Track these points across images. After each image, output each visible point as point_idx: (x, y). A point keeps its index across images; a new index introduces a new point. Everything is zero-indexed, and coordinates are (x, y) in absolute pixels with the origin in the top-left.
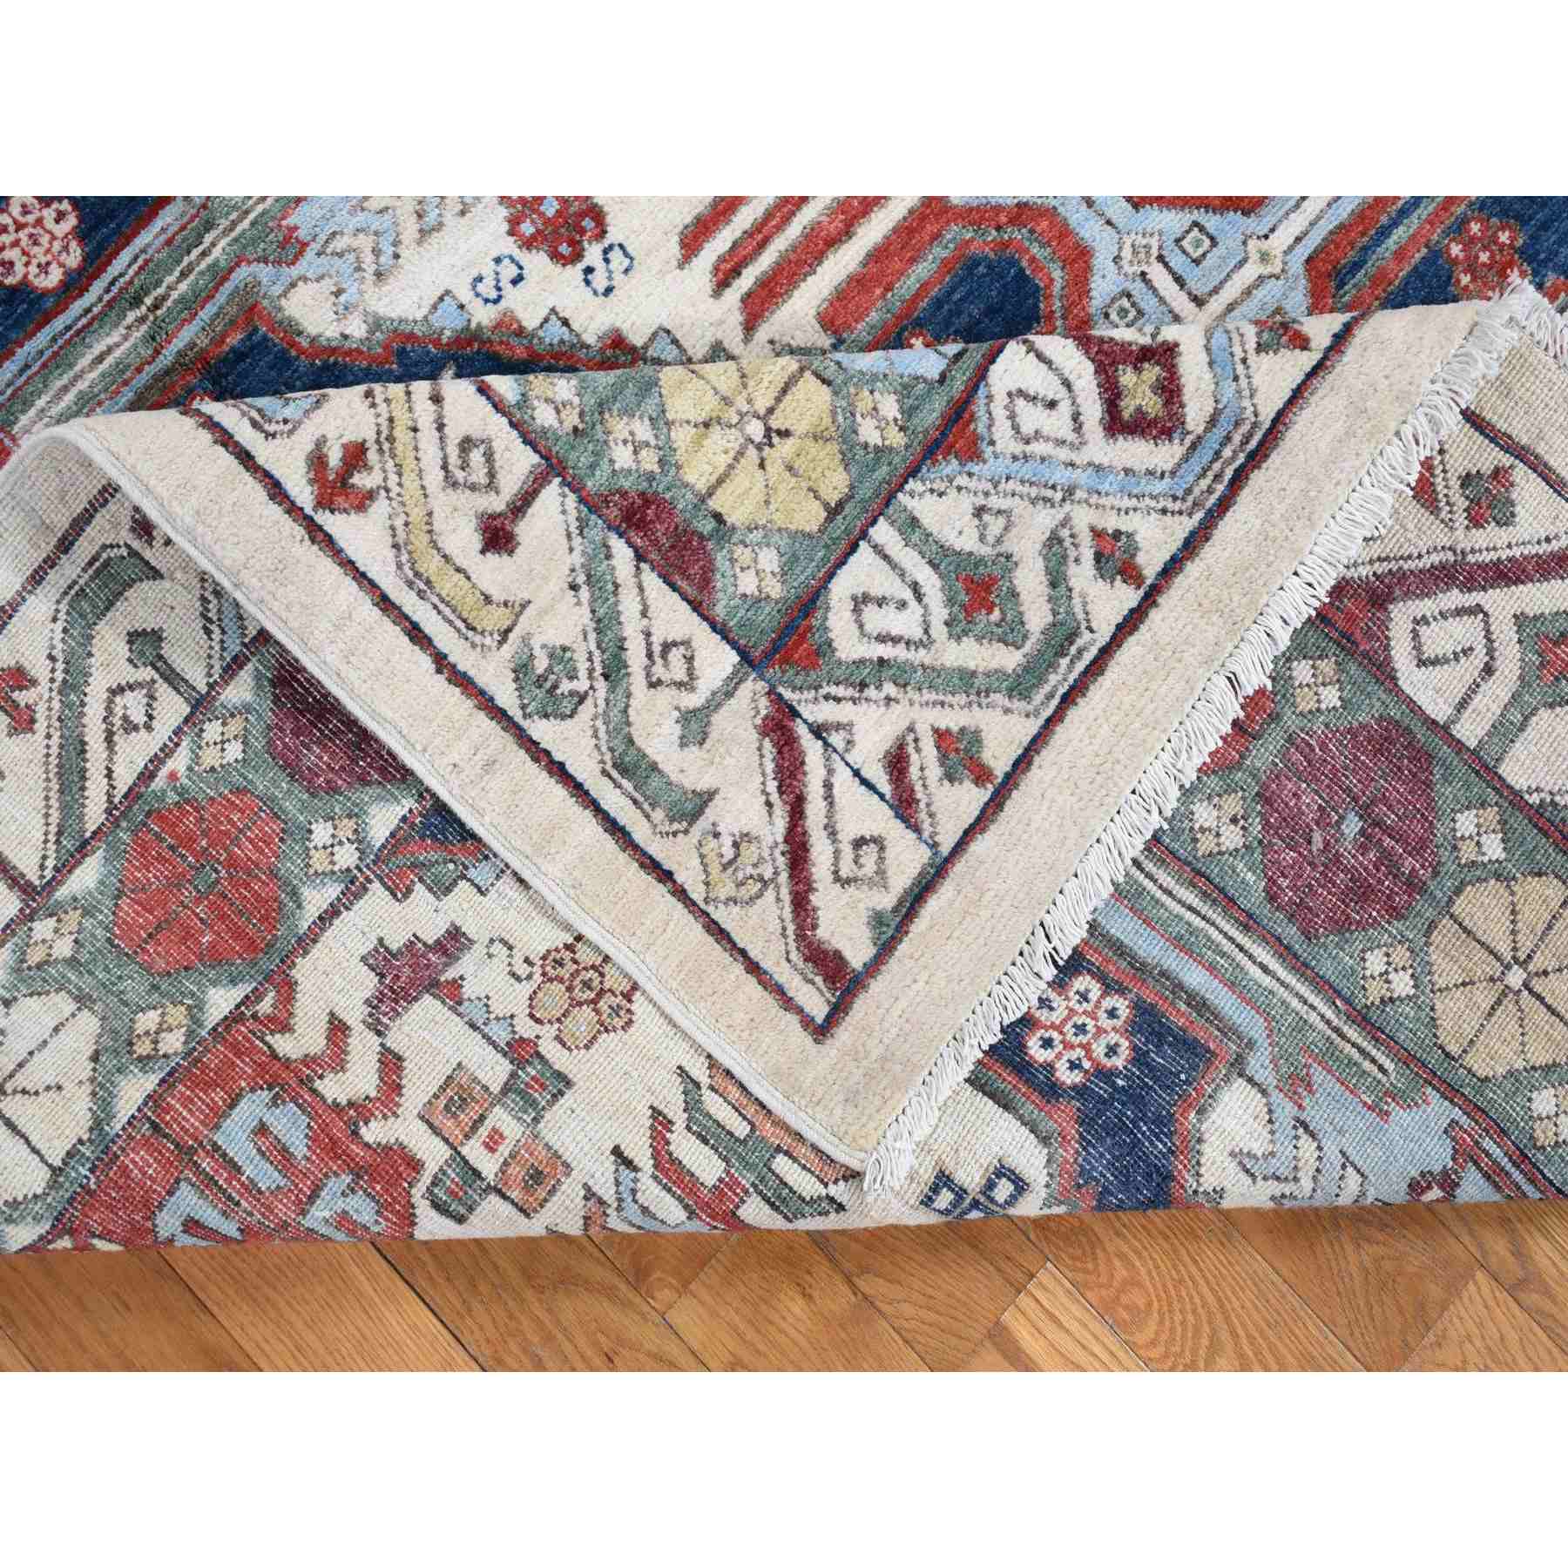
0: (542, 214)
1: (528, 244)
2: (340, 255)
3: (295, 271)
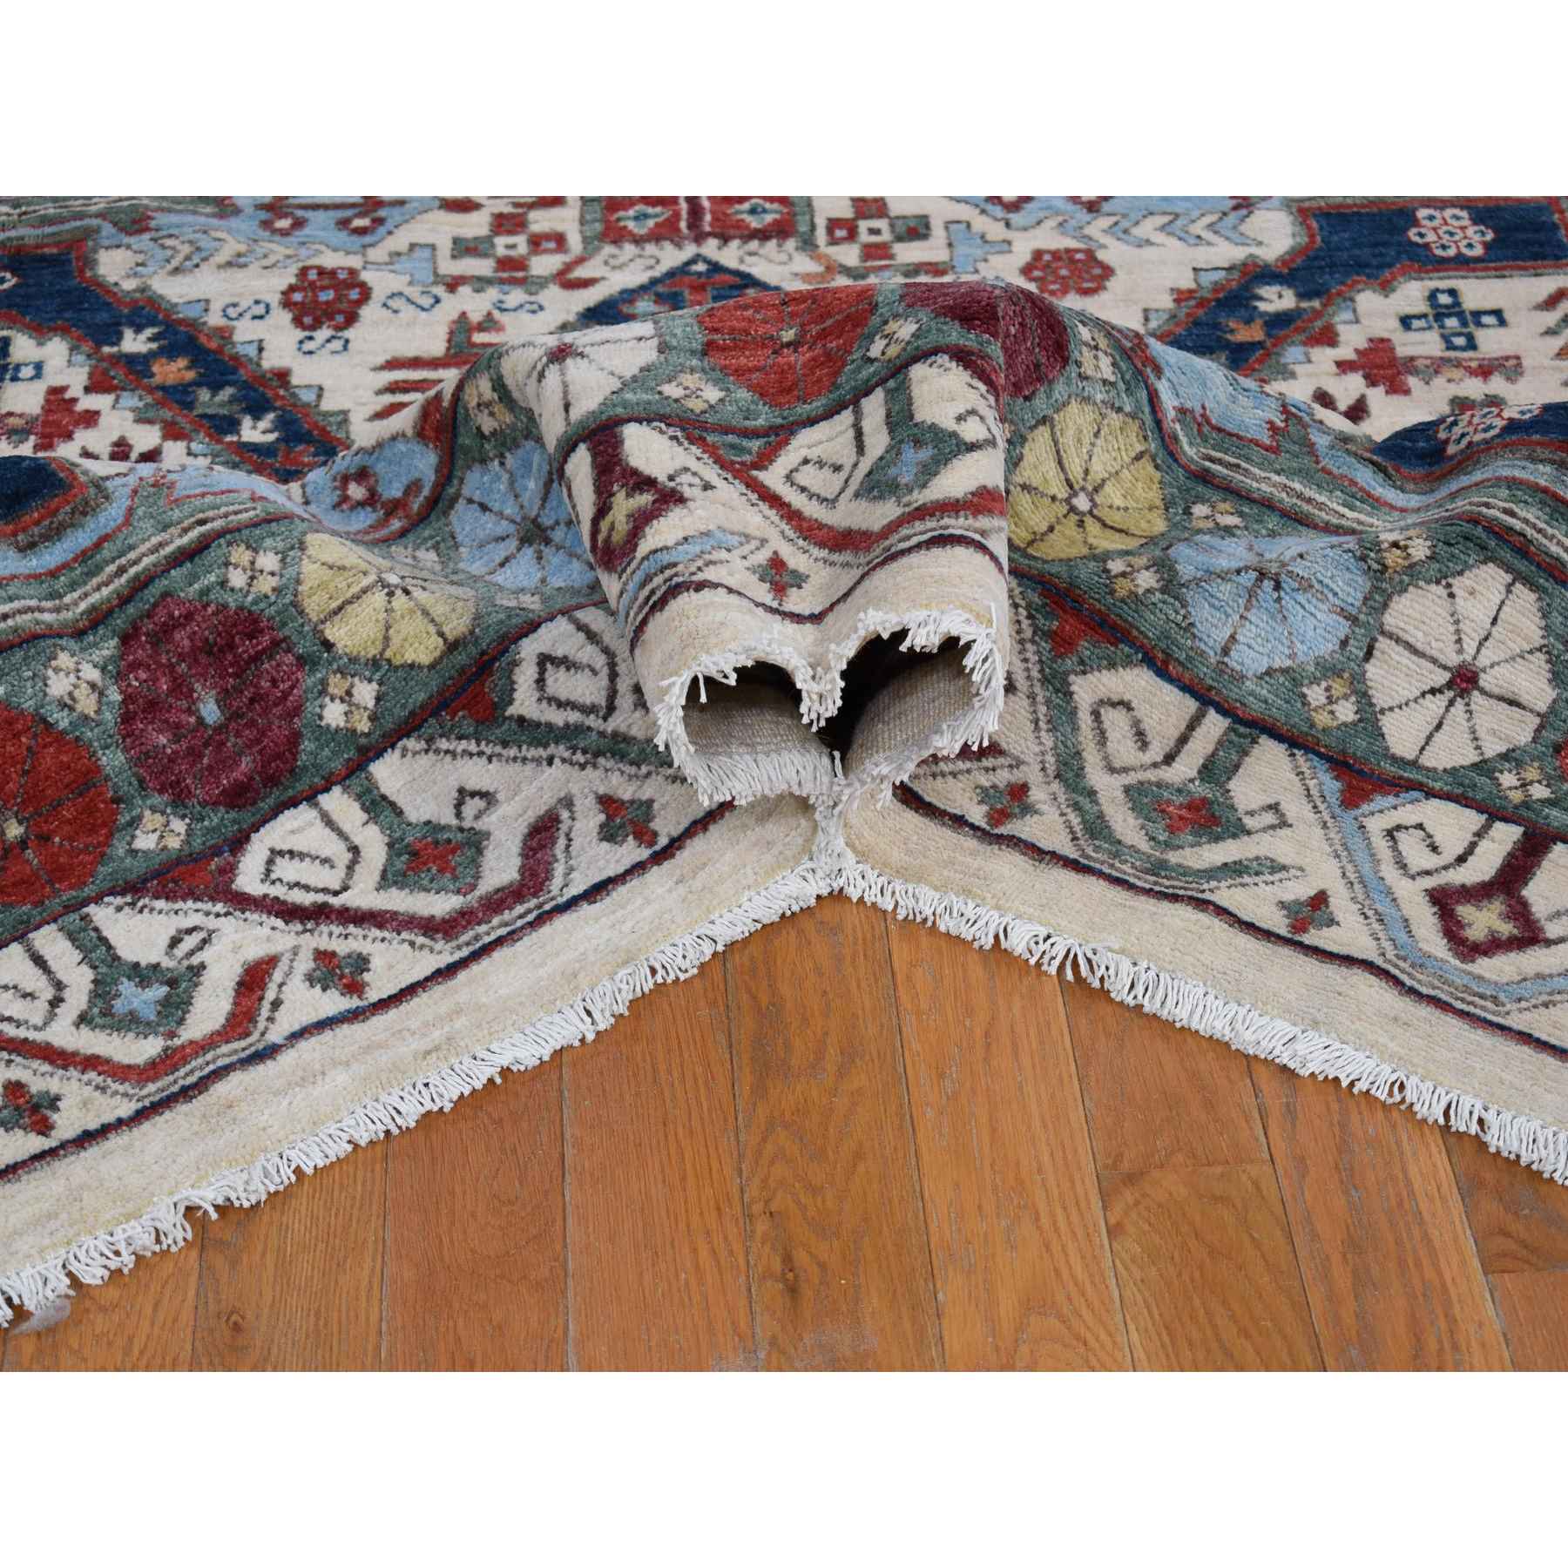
0: (316, 296)
1: (287, 304)
2: (163, 247)
3: (126, 240)
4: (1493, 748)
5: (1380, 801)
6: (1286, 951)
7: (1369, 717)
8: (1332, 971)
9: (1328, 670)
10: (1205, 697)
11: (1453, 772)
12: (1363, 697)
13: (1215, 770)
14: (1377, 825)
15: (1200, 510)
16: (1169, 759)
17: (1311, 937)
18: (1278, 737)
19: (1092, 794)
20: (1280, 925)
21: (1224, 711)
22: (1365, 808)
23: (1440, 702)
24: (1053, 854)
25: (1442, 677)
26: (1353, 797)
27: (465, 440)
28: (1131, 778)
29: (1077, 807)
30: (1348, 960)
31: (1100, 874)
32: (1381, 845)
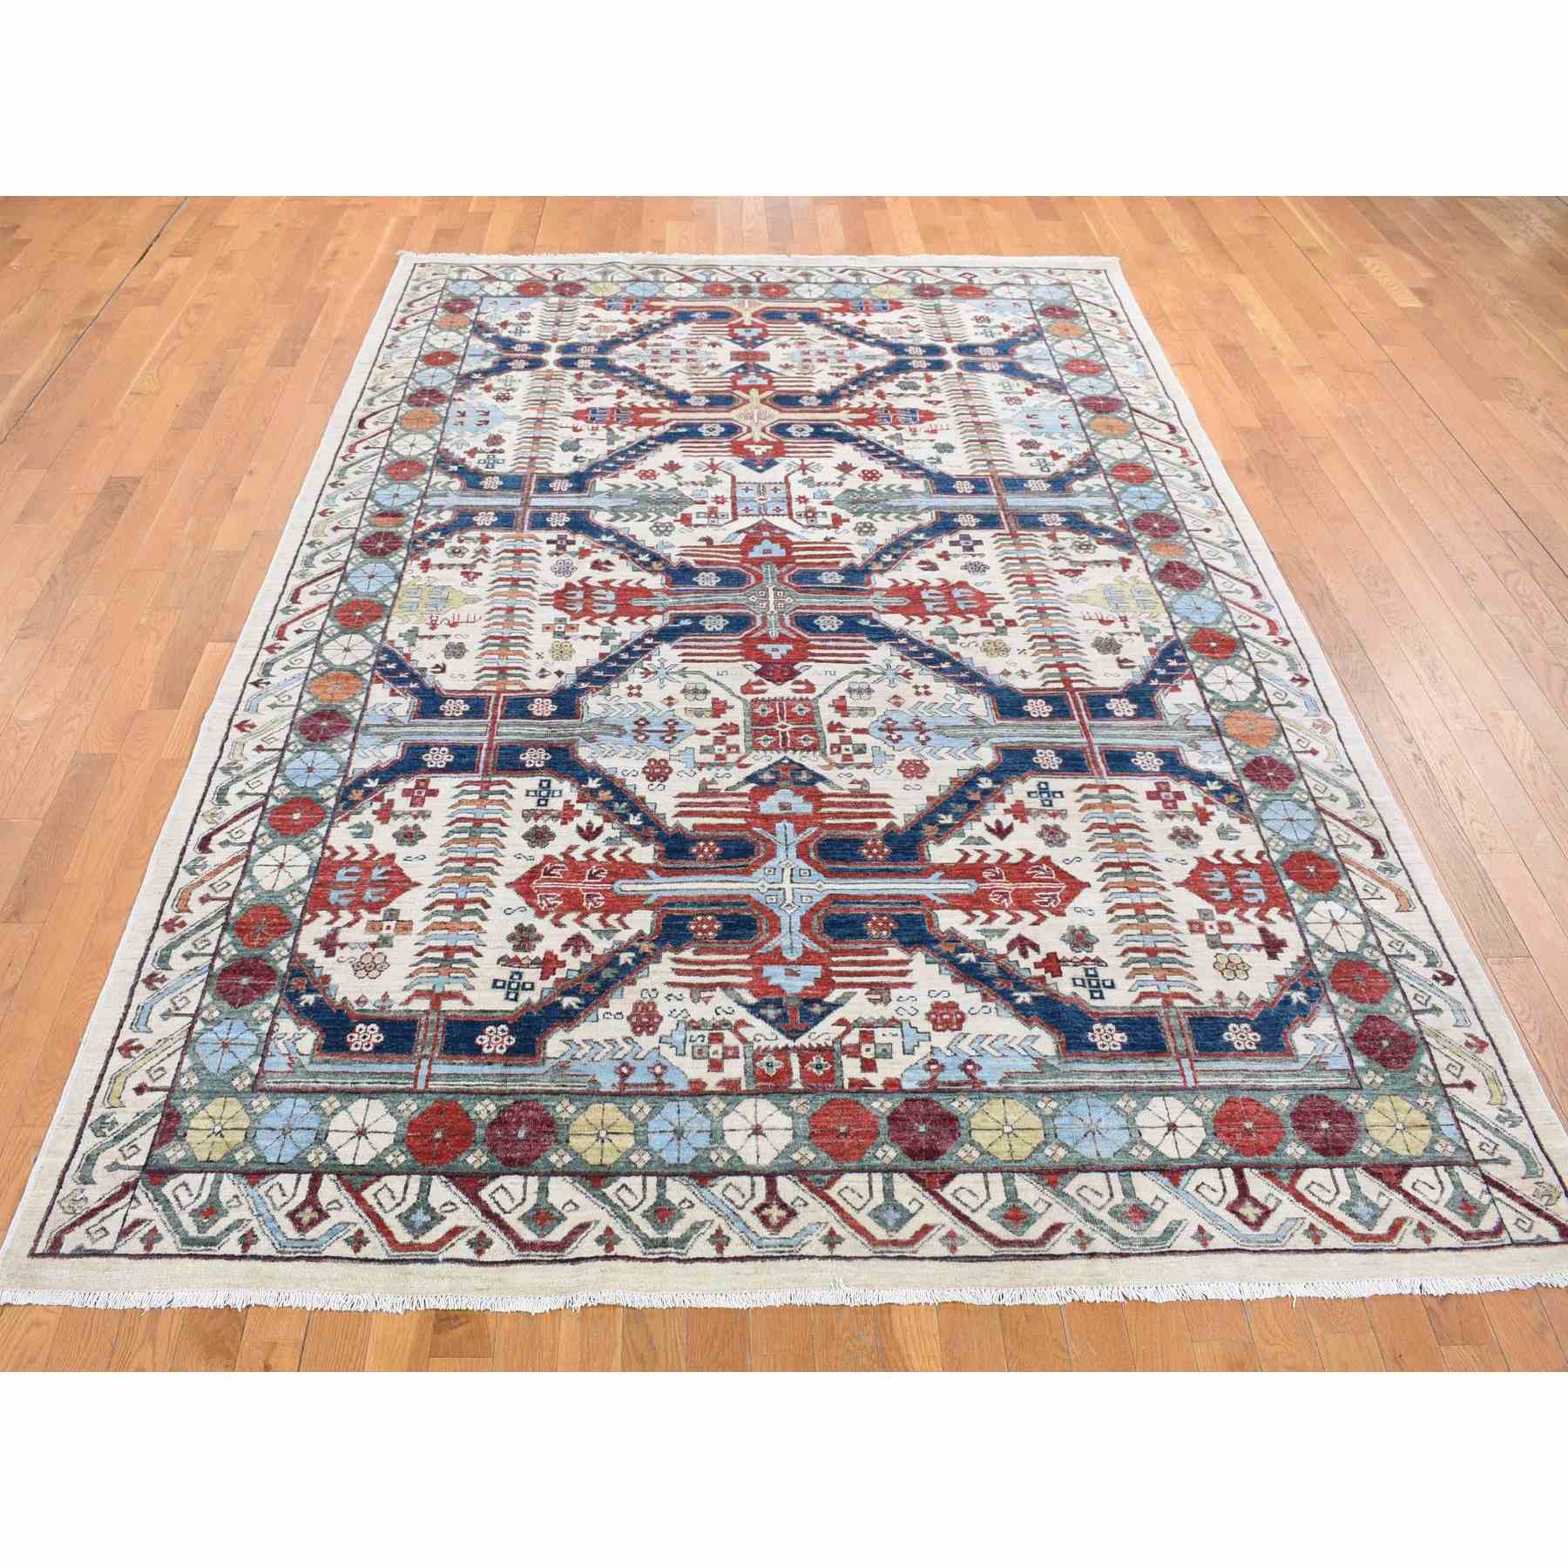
0: (654, 769)
1: (644, 772)
5: (1184, 1179)
7: (1156, 1152)
10: (1104, 1170)
13: (1129, 1193)
15: (1041, 1105)
18: (1135, 1170)
19: (1101, 1222)
20: (1199, 1246)
22: (1182, 1184)
26: (1175, 1181)
27: (700, 1099)
28: (1107, 1209)
29: (1101, 1229)
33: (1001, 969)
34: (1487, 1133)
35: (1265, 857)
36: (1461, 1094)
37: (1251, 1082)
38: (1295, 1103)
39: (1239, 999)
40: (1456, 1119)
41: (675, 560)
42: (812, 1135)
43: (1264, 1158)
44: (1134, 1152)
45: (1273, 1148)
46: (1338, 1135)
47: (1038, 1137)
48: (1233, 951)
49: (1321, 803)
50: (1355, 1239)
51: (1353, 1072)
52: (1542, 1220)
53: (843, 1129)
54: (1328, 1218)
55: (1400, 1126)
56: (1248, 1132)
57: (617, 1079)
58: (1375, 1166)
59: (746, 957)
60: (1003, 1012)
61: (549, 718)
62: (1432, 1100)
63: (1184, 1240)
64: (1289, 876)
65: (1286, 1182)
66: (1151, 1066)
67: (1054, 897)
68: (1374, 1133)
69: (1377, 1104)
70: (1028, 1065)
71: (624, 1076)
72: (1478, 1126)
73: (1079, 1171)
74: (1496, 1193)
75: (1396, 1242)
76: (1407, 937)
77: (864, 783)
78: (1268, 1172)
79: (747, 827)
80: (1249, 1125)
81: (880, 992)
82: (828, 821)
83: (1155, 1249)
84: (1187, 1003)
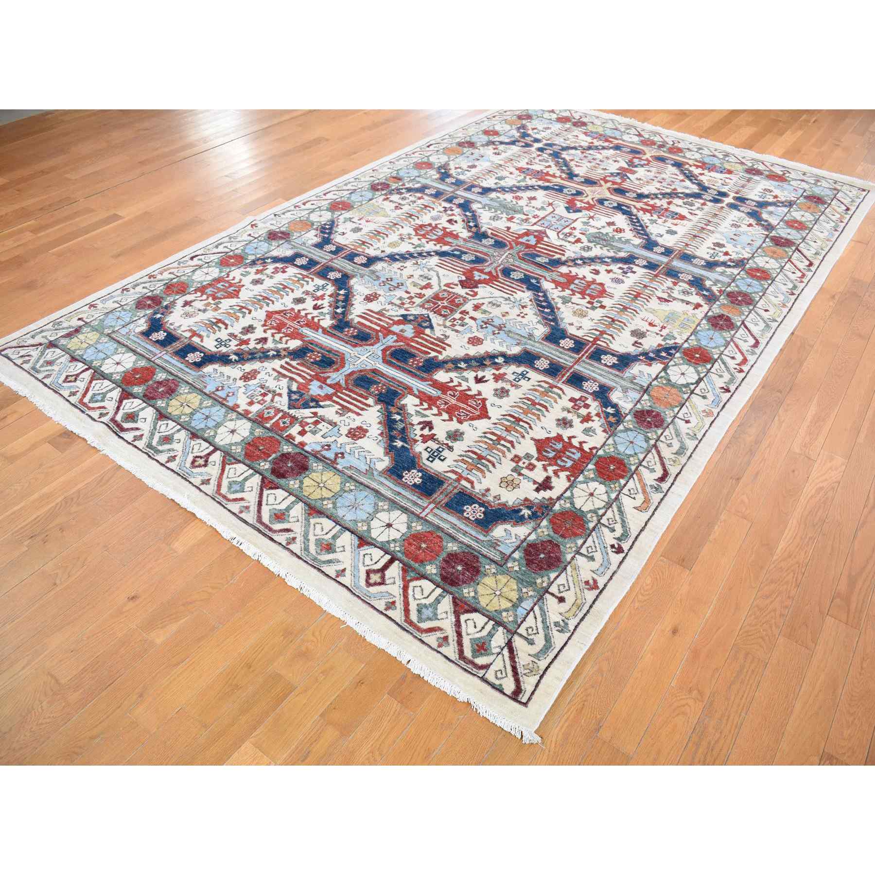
4: (391, 538)
5: (366, 547)
6: (333, 582)
7: (369, 530)
8: (340, 587)
9: (363, 521)
10: (337, 523)
11: (382, 542)
12: (369, 526)
13: (335, 537)
14: (362, 553)
15: (348, 485)
16: (327, 533)
17: (339, 579)
18: (350, 531)
19: (308, 540)
20: (333, 575)
21: (340, 525)
22: (362, 549)
23: (384, 528)
24: (296, 554)
25: (385, 524)
26: (360, 546)
27: (230, 411)
28: (317, 537)
29: (304, 543)
30: (344, 586)
31: (303, 560)
32: (362, 557)
33: (403, 429)
34: (540, 625)
35: (594, 451)
36: (551, 601)
37: (451, 531)
38: (458, 551)
39: (495, 497)
40: (532, 609)
41: (483, 230)
42: (249, 444)
43: (412, 563)
44: (360, 524)
45: (422, 562)
46: (461, 577)
47: (329, 495)
48: (521, 478)
49: (660, 444)
50: (406, 621)
51: (507, 558)
52: (512, 679)
53: (261, 448)
54: (406, 604)
55: (498, 593)
56: (420, 548)
57: (215, 389)
58: (461, 601)
59: (313, 373)
60: (382, 444)
61: (359, 265)
62: (531, 593)
63: (331, 570)
64: (595, 464)
65: (408, 578)
66: (415, 498)
67: (467, 415)
68: (480, 588)
69: (499, 577)
70: (363, 467)
71: (217, 390)
72: (539, 619)
73: (327, 517)
74: (506, 652)
75: (425, 637)
76: (623, 521)
77: (447, 337)
78: (406, 569)
79: (377, 331)
80: (424, 546)
81: (345, 410)
82: (412, 344)
83: (315, 564)
84: (468, 485)
